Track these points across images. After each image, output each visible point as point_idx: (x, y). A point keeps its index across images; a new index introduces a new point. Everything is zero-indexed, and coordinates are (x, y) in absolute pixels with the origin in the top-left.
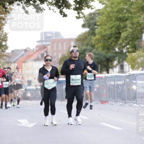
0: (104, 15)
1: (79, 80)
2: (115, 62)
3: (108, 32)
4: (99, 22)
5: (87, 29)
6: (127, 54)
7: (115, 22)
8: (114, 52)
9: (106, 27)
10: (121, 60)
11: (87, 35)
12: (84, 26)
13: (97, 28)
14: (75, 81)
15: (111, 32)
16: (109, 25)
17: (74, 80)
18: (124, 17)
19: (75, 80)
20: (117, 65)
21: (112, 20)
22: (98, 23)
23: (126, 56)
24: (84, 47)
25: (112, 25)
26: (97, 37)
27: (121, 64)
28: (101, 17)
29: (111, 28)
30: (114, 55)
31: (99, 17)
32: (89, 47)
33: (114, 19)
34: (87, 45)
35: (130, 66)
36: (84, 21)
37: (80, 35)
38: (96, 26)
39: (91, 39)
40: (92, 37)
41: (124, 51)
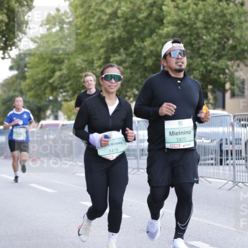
0: (35, 56)
1: (189, 133)
2: (49, 112)
3: (40, 76)
4: (29, 63)
5: (15, 72)
6: (63, 103)
7: (49, 63)
8: (47, 100)
9: (38, 70)
10: (55, 110)
11: (14, 79)
12: (11, 68)
13: (27, 71)
14: (179, 136)
15: (43, 76)
16: (42, 68)
17: (177, 134)
18: (59, 58)
19: (180, 133)
20: (50, 115)
21: (45, 62)
22: (28, 65)
23: (61, 105)
24: (11, 93)
25: (45, 68)
26: (28, 81)
27: (55, 114)
28: (32, 58)
29: (45, 71)
30: (47, 103)
31: (29, 57)
32: (17, 93)
33: (47, 61)
34: (15, 90)
35: (66, 117)
36: (11, 62)
37: (7, 79)
38: (26, 69)
39: (20, 83)
40: (22, 81)
41: (59, 99)
